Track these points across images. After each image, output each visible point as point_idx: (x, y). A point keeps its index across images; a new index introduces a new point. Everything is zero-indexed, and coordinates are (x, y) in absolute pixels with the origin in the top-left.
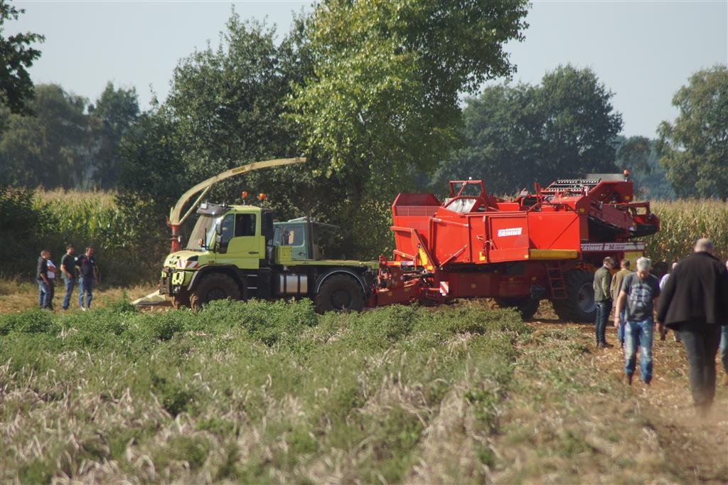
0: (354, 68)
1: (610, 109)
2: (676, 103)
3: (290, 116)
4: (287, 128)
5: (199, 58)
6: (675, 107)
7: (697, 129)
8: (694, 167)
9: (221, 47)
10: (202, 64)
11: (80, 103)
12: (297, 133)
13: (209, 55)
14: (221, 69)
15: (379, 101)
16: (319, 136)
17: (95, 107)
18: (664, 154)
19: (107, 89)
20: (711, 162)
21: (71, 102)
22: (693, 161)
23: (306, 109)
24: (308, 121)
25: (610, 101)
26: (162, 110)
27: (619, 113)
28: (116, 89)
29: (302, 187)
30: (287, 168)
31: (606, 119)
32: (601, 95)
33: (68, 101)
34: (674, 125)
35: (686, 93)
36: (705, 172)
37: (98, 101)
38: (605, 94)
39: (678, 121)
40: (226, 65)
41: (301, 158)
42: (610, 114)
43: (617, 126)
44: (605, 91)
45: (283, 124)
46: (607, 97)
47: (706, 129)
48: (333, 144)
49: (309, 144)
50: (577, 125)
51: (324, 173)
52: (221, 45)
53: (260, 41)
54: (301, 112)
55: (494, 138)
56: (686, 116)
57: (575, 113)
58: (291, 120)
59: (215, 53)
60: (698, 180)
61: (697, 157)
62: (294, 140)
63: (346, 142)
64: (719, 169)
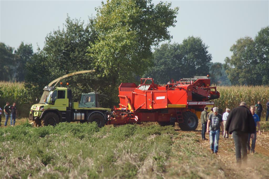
0: (113, 37)
1: (207, 52)
2: (231, 50)
3: (89, 54)
4: (88, 59)
5: (55, 33)
6: (231, 52)
7: (239, 60)
8: (238, 74)
9: (63, 29)
10: (56, 35)
11: (11, 50)
12: (91, 61)
13: (59, 32)
14: (64, 37)
15: (122, 49)
16: (100, 62)
17: (17, 51)
18: (227, 69)
19: (21, 44)
20: (244, 72)
21: (8, 49)
22: (238, 72)
23: (95, 52)
24: (96, 56)
25: (207, 49)
26: (42, 52)
27: (211, 54)
28: (25, 45)
29: (93, 81)
30: (88, 74)
31: (206, 56)
32: (204, 47)
33: (7, 49)
34: (230, 58)
35: (235, 47)
36: (242, 76)
37: (18, 49)
38: (205, 47)
39: (232, 57)
40: (65, 36)
41: (93, 70)
42: (207, 54)
43: (210, 58)
44: (205, 45)
45: (87, 57)
46: (206, 48)
47: (242, 60)
48: (105, 65)
49: (96, 65)
50: (195, 58)
51: (102, 76)
52: (64, 28)
53: (78, 27)
54: (93, 53)
55: (165, 63)
56: (235, 55)
57: (194, 54)
58: (89, 56)
59: (61, 31)
60: (239, 79)
61: (239, 70)
62: (90, 63)
63: (110, 64)
64: (247, 75)
